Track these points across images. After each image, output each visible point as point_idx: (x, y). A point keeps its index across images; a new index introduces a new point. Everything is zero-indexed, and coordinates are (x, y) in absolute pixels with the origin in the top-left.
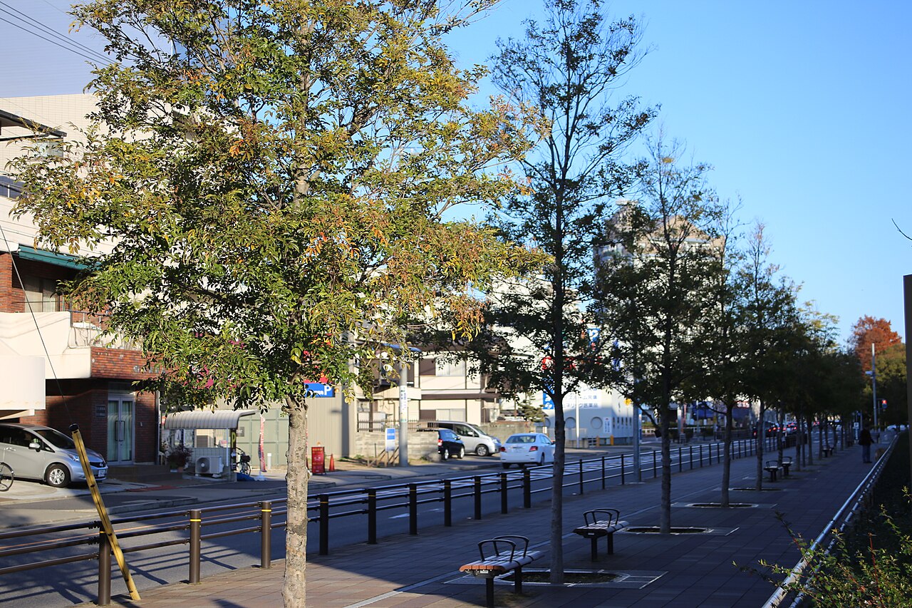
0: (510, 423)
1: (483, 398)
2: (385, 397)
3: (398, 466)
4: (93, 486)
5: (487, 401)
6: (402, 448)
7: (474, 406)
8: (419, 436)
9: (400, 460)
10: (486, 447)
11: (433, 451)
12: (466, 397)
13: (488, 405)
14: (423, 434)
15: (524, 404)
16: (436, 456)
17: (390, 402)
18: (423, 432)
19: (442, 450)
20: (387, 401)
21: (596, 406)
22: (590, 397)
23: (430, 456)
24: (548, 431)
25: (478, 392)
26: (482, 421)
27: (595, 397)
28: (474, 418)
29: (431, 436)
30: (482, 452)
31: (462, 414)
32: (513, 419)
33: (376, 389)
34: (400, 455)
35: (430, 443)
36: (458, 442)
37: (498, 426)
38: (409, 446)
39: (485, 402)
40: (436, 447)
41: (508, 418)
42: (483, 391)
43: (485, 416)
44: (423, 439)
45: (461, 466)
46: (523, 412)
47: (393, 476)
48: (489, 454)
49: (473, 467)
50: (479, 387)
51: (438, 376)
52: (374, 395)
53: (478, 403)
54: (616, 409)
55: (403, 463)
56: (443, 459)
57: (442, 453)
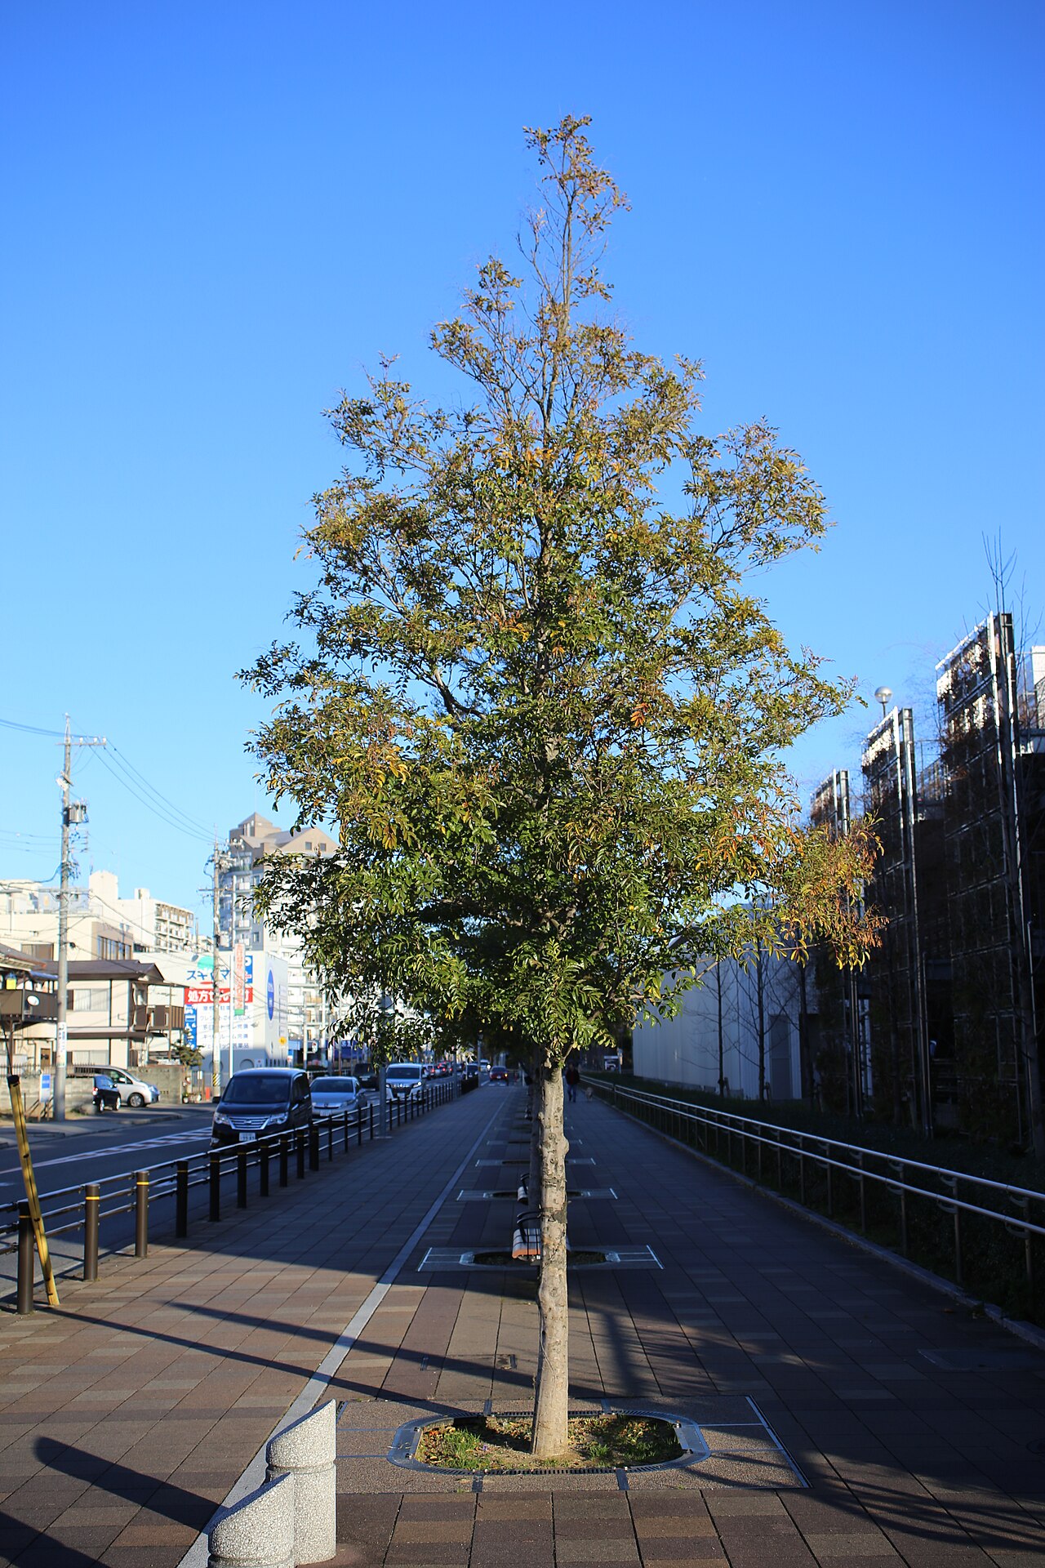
0: (164, 1066)
1: (131, 1038)
2: (25, 1036)
3: (54, 1120)
4: (26, 1156)
5: (135, 1041)
6: (57, 1098)
7: (120, 1048)
8: (70, 1083)
9: (54, 1113)
10: (141, 1096)
11: (88, 1102)
12: (110, 1036)
13: (136, 1045)
14: (75, 1081)
15: (178, 1044)
16: (90, 1108)
17: (31, 1042)
18: (75, 1079)
19: (97, 1100)
20: (26, 1042)
21: (247, 1046)
22: (240, 1036)
23: (84, 1107)
24: (204, 1076)
25: (125, 1030)
26: (129, 1065)
27: (246, 1036)
28: (120, 1061)
29: (86, 1083)
30: (136, 1102)
31: (105, 1057)
32: (168, 1062)
33: (16, 1026)
34: (55, 1106)
35: (84, 1093)
36: (114, 1090)
37: (149, 1070)
38: (66, 1096)
39: (133, 1043)
40: (91, 1097)
41: (162, 1061)
42: (131, 1029)
43: (133, 1058)
44: (75, 1087)
45: (132, 1120)
46: (177, 1054)
47: (66, 1134)
48: (144, 1104)
49: (146, 1120)
50: (126, 1024)
51: (78, 1011)
52: (15, 1033)
53: (125, 1043)
54: (269, 1051)
55: (58, 1118)
56: (98, 1112)
57: (98, 1104)
